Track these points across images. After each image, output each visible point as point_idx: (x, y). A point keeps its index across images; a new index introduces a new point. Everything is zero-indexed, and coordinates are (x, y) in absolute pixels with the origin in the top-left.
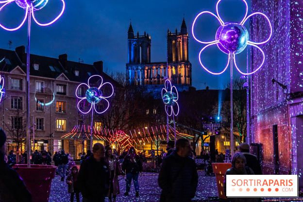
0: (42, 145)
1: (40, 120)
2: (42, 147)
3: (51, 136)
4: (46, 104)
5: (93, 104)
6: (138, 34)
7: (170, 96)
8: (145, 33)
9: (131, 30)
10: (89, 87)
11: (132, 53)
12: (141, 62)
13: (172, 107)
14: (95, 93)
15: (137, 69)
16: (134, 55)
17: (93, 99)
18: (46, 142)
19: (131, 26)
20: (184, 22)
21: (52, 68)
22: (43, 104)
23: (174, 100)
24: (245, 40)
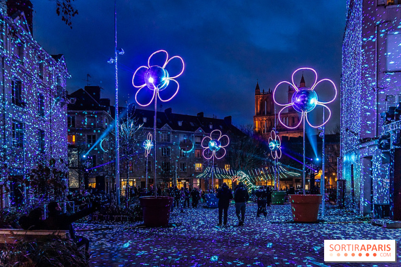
0: (185, 183)
1: (183, 164)
2: (185, 184)
3: (191, 176)
4: (187, 152)
5: (214, 152)
6: (264, 91)
7: (275, 143)
8: (269, 90)
9: (258, 88)
10: (211, 139)
11: (259, 107)
12: (266, 114)
13: (276, 152)
14: (215, 144)
15: (263, 120)
16: (260, 108)
17: (214, 148)
18: (187, 180)
19: (258, 85)
20: (303, 78)
21: (192, 124)
22: (185, 152)
23: (277, 147)
24: (314, 101)
